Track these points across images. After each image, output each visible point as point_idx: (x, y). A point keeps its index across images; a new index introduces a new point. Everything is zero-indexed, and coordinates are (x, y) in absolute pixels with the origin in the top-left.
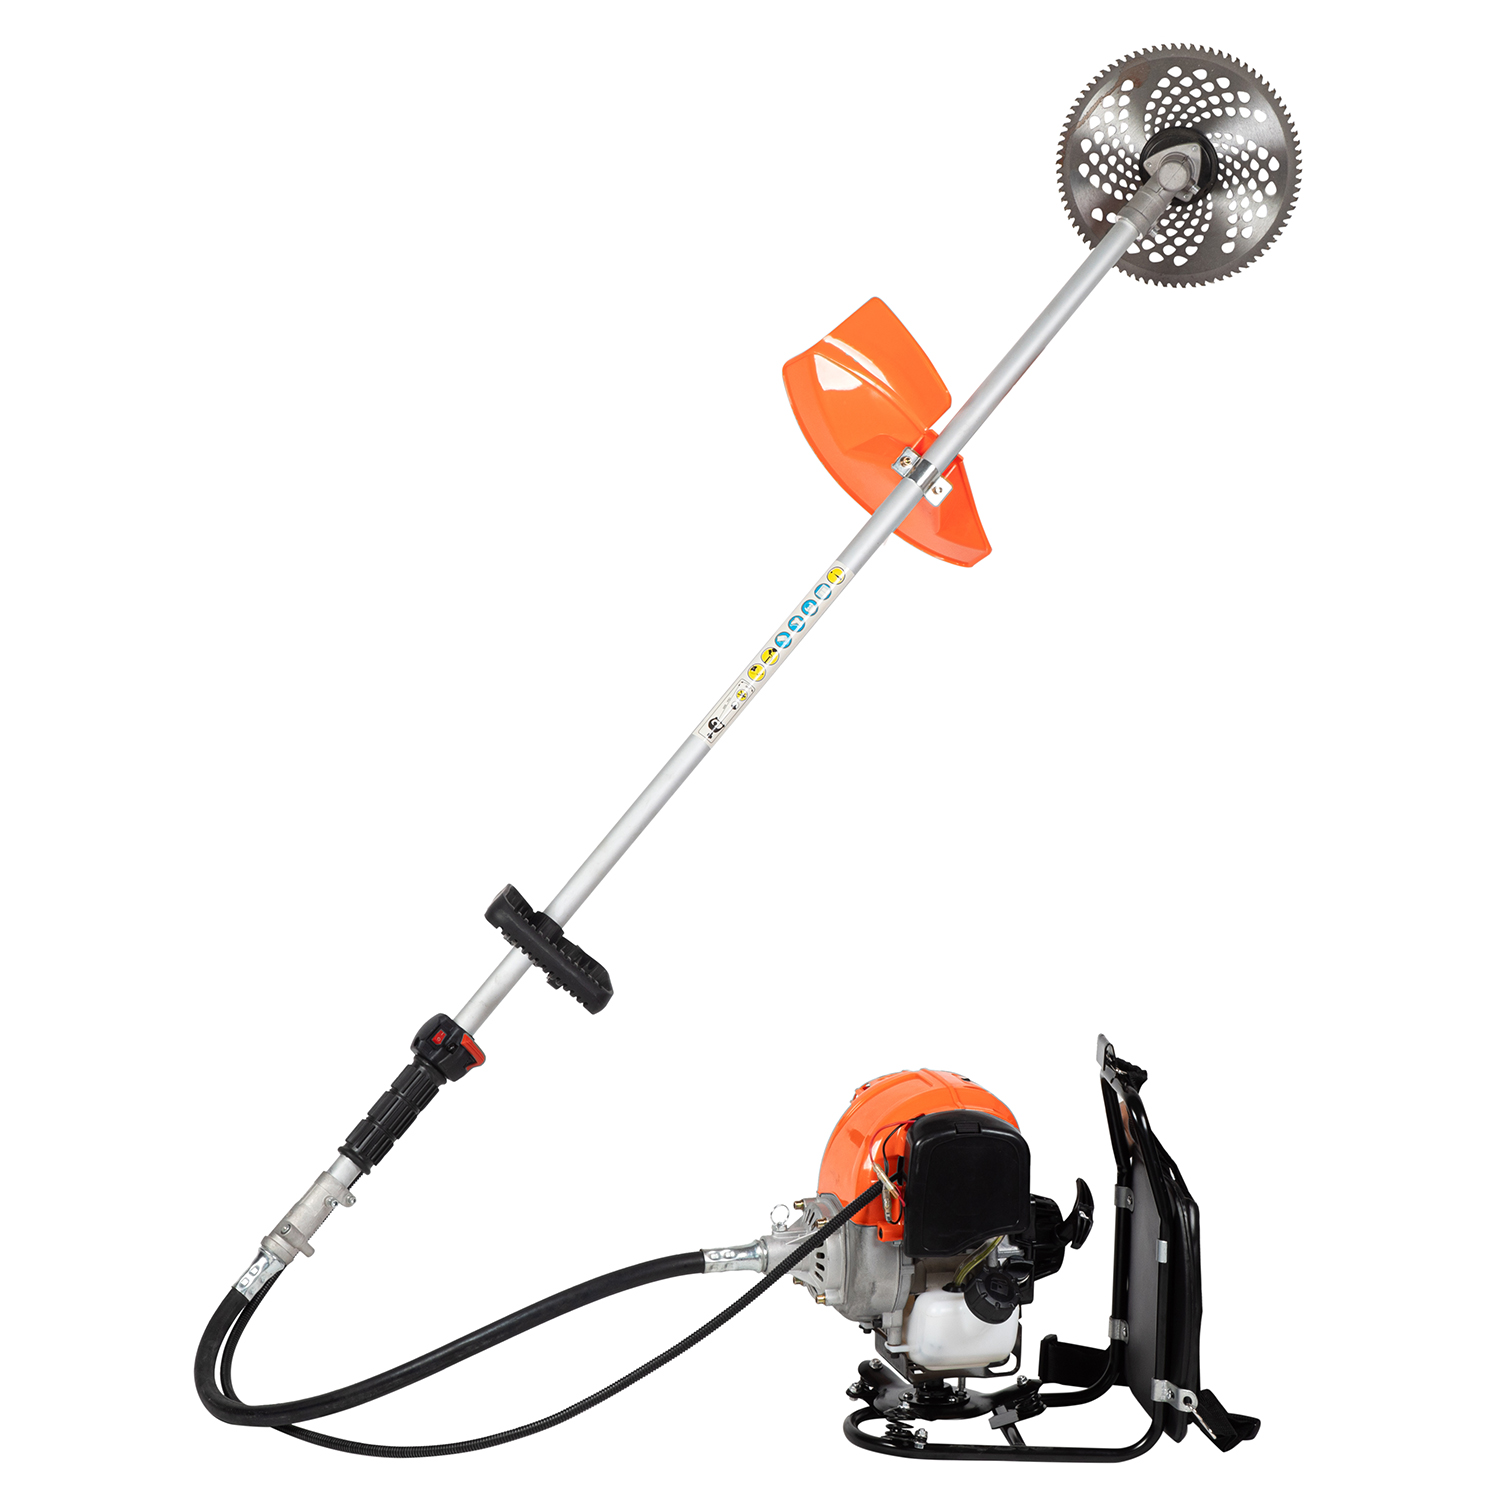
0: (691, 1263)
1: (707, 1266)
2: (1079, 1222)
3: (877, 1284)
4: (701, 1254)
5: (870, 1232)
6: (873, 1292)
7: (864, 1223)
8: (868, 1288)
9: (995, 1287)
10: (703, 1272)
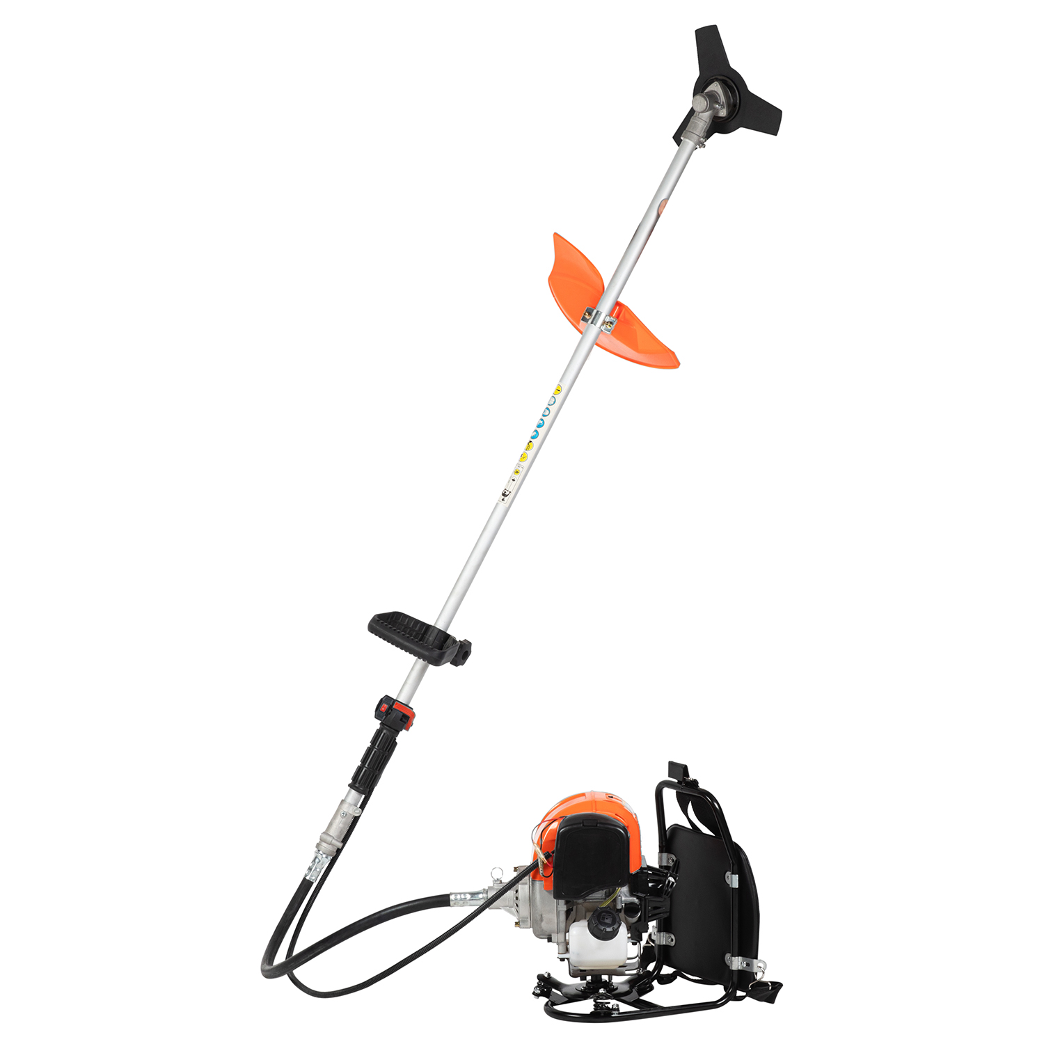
0: (442, 901)
1: (451, 903)
2: (667, 882)
3: (544, 916)
4: (448, 896)
5: (538, 884)
6: (542, 920)
7: (534, 878)
8: (539, 918)
9: (604, 918)
10: (449, 905)
